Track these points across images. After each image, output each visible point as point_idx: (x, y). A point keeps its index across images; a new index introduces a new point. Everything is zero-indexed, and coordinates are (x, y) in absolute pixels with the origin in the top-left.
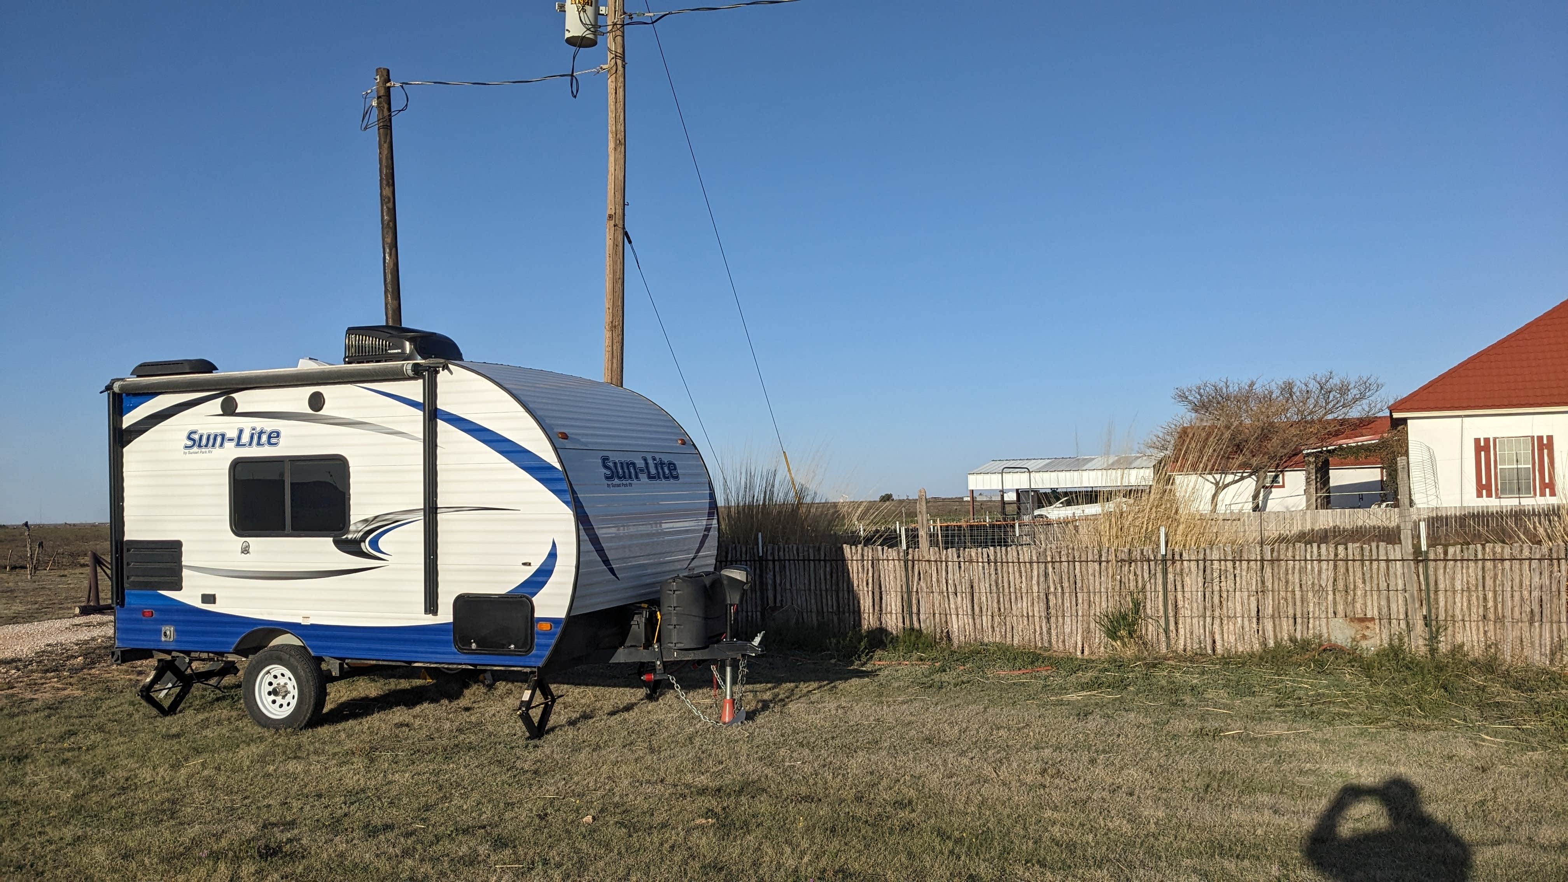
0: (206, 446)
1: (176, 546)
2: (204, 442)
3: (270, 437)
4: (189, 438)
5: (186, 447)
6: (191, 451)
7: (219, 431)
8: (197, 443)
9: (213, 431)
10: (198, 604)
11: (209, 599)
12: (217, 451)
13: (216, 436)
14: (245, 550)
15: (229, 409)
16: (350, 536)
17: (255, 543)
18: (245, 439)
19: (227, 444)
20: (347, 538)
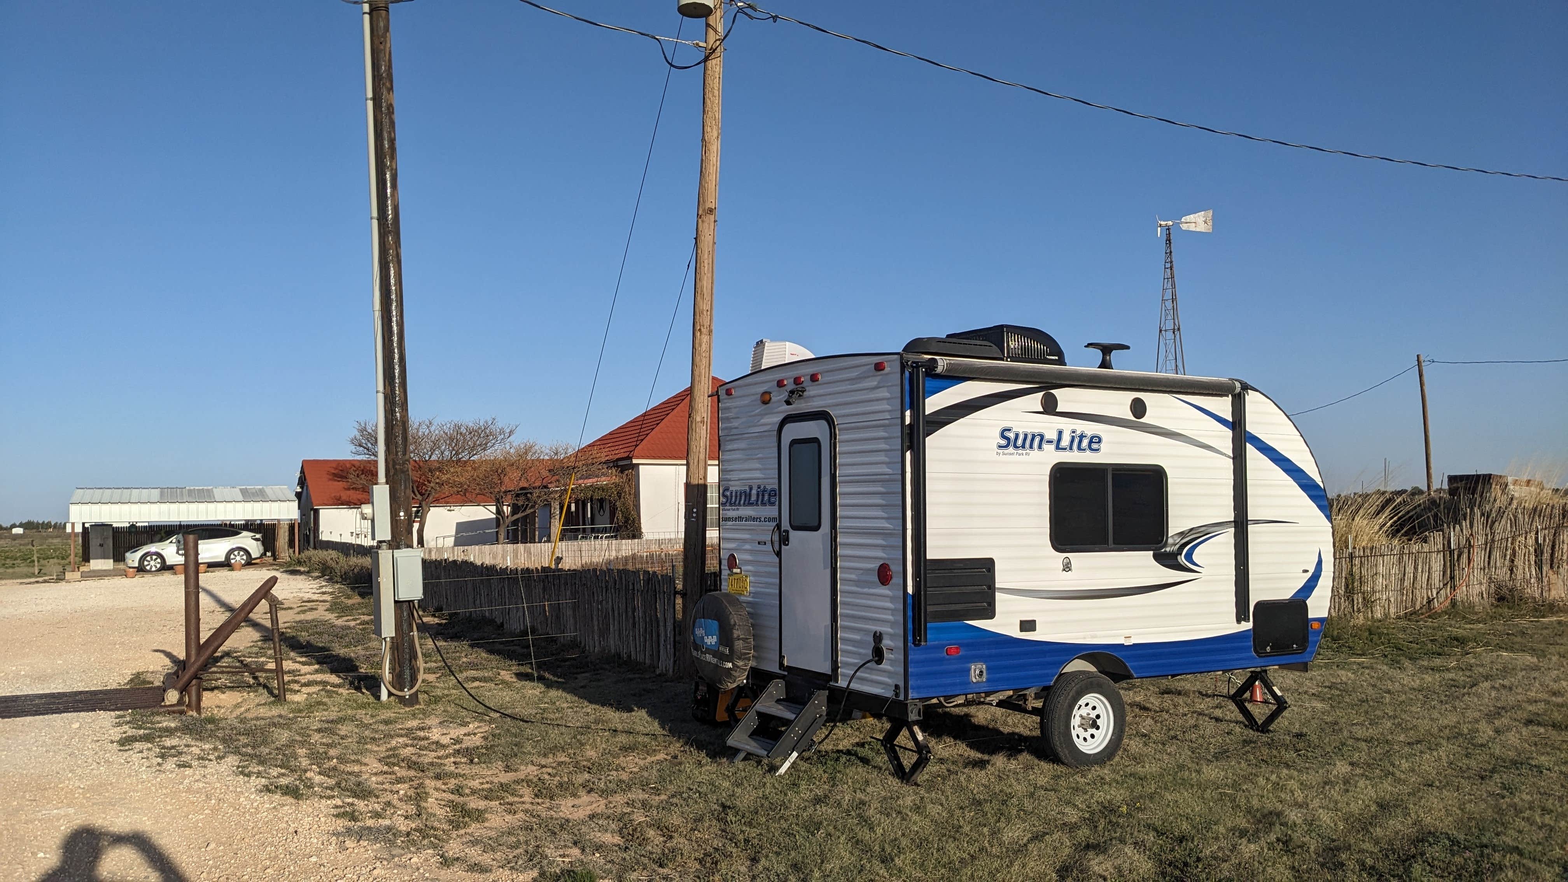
0: (1023, 446)
1: (988, 565)
2: (1020, 442)
3: (1091, 442)
4: (1003, 436)
5: (1000, 447)
6: (1006, 451)
7: (1036, 431)
8: (1012, 443)
9: (1029, 431)
10: (1016, 633)
11: (1028, 625)
12: (1035, 454)
13: (1034, 437)
14: (1067, 567)
15: (1050, 407)
16: (1168, 549)
17: (1077, 559)
18: (1065, 442)
19: (1045, 446)
20: (1165, 551)
